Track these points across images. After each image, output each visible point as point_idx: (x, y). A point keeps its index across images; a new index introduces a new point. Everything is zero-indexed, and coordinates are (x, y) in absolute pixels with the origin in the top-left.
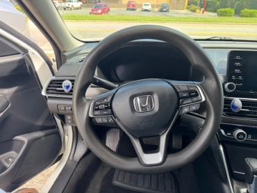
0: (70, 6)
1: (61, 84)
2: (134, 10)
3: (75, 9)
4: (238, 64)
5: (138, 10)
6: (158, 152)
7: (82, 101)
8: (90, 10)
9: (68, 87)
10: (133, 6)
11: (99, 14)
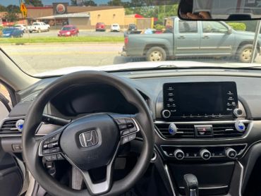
0: (37, 29)
1: (15, 123)
2: (104, 31)
3: (42, 31)
4: (171, 94)
5: (107, 31)
6: (105, 181)
7: (31, 141)
8: (58, 32)
9: (21, 126)
10: (102, 27)
11: (67, 36)
